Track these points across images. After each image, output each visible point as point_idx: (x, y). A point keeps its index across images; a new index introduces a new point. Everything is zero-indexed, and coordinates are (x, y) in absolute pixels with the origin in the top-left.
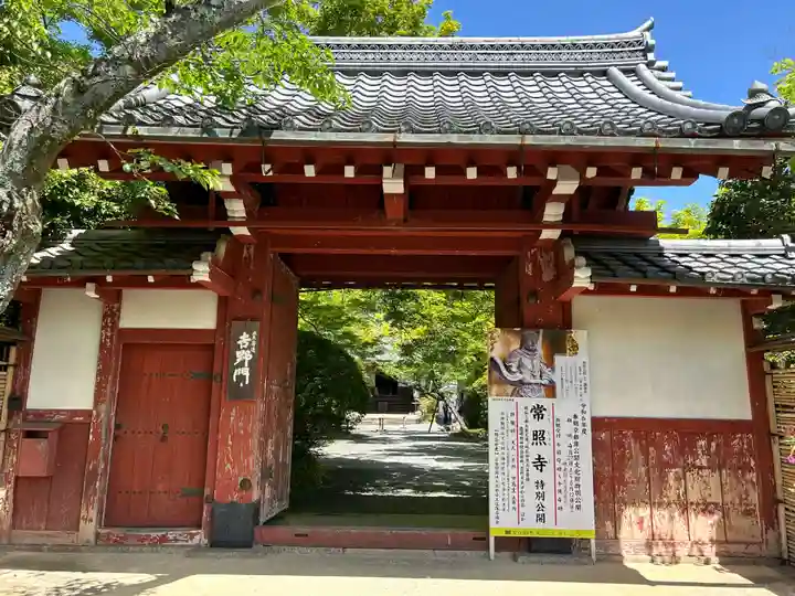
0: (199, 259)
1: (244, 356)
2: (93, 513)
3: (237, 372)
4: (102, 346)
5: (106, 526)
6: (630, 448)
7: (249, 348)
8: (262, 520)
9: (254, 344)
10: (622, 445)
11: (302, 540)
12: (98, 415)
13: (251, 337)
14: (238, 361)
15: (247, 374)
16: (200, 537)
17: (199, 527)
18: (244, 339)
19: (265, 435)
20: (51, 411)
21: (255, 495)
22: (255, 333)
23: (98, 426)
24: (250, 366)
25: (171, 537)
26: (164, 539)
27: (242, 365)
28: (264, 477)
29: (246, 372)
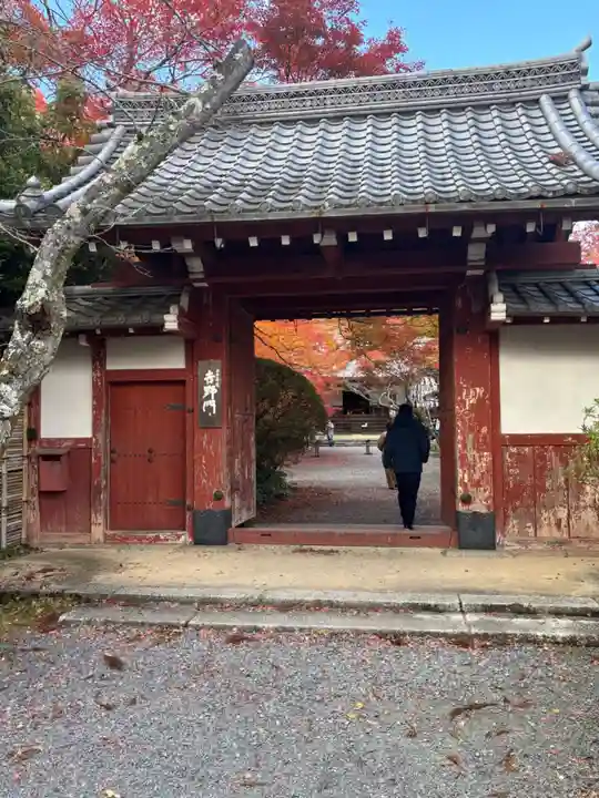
0: (168, 313)
1: (211, 390)
2: (101, 519)
3: (206, 404)
4: (95, 386)
5: (112, 529)
6: (551, 460)
7: (215, 382)
8: (234, 524)
9: (217, 380)
10: (543, 458)
11: (267, 538)
12: (97, 440)
13: (215, 373)
14: (206, 394)
15: (214, 406)
16: (185, 538)
17: (184, 530)
18: (209, 376)
19: (231, 454)
20: (60, 439)
21: (227, 503)
22: (218, 371)
23: (97, 451)
24: (215, 398)
25: (162, 537)
26: (157, 538)
27: (209, 397)
28: (233, 491)
29: (212, 403)
